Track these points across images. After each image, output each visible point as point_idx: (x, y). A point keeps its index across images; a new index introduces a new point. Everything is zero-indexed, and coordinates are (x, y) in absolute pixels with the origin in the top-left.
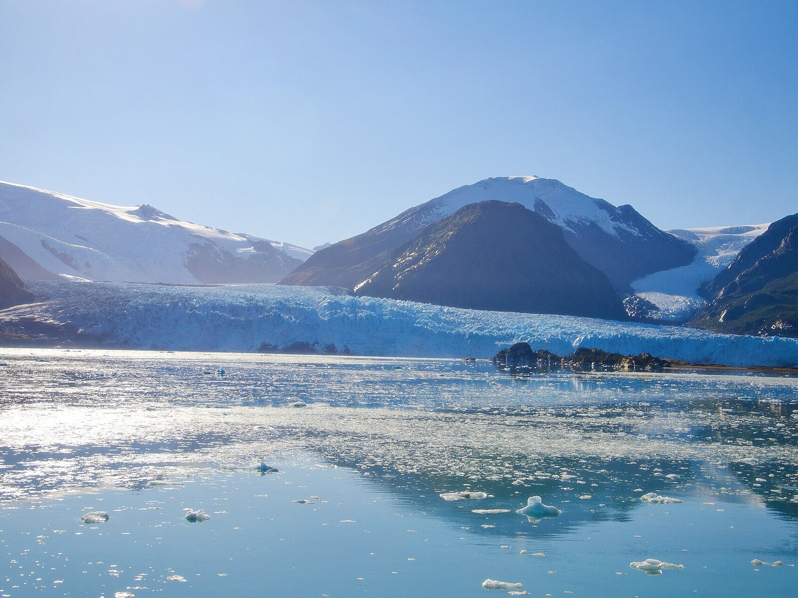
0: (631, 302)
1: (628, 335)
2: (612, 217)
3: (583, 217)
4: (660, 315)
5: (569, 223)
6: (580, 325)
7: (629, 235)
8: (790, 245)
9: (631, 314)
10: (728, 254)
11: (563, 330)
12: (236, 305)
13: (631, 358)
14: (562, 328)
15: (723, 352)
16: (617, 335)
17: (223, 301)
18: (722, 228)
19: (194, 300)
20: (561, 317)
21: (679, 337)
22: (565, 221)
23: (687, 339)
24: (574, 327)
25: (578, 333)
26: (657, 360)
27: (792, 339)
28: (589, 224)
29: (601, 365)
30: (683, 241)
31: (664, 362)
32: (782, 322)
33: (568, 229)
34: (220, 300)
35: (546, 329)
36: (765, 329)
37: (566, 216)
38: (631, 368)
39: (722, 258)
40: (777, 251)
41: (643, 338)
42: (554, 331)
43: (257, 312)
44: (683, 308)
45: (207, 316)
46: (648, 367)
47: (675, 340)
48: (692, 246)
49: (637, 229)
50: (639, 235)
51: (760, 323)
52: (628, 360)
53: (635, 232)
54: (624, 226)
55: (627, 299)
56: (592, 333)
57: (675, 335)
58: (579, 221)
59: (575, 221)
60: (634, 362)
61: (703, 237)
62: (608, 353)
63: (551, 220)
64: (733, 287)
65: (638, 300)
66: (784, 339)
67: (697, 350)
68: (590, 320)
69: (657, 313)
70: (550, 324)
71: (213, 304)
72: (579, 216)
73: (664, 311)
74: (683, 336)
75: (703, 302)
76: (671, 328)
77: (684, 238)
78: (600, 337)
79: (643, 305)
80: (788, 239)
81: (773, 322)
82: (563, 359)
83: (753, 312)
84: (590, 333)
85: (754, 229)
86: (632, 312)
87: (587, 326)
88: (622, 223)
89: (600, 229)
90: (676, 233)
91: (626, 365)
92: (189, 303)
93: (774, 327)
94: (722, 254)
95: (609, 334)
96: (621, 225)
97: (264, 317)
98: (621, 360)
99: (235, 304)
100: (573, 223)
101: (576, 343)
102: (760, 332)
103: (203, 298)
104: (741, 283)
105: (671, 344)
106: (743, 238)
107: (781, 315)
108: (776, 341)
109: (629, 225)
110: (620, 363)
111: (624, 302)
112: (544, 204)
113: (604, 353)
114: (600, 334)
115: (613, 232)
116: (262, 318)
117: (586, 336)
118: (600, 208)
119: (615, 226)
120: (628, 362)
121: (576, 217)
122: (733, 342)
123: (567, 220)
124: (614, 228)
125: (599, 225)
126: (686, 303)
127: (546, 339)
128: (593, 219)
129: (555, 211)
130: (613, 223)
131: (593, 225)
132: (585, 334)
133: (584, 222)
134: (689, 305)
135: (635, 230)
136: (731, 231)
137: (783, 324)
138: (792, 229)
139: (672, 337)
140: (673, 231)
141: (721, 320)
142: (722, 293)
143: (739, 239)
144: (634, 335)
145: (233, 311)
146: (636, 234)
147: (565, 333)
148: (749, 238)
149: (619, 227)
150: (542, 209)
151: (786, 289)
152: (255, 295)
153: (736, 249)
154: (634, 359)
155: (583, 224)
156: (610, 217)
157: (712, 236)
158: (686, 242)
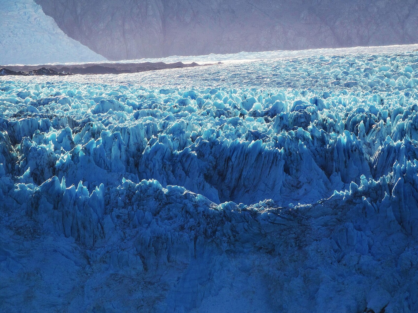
12: (235, 148)
17: (178, 131)
19: (47, 136)
34: (164, 126)
43: (329, 174)
45: (107, 203)
71: (133, 148)
92: (27, 150)
97: (357, 194)
99: (229, 141)
103: (87, 123)
116: (350, 201)
145: (222, 176)
152: (316, 102)
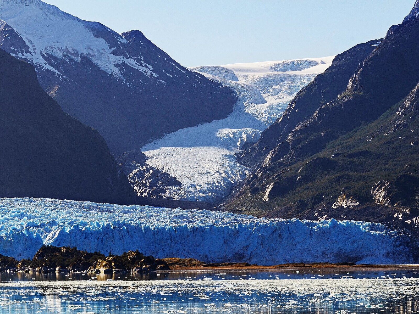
0: (140, 175)
1: (124, 224)
2: (113, 49)
3: (70, 50)
4: (183, 193)
5: (49, 59)
6: (58, 212)
7: (139, 74)
8: (359, 86)
9: (141, 193)
10: (280, 101)
11: (32, 220)
13: (110, 258)
14: (29, 218)
15: (262, 244)
16: (108, 225)
18: (272, 63)
20: (31, 201)
21: (200, 225)
22: (43, 56)
23: (211, 227)
24: (49, 215)
25: (54, 223)
26: (149, 260)
27: (354, 222)
28: (79, 60)
29: (70, 270)
30: (217, 84)
31: (160, 262)
32: (346, 198)
33: (49, 67)
35: (7, 219)
36: (324, 210)
37: (46, 48)
38: (108, 273)
39: (272, 107)
40: (343, 95)
41: (147, 229)
42: (16, 223)
44: (216, 182)
46: (134, 272)
47: (194, 230)
48: (230, 90)
49: (150, 66)
50: (154, 75)
51: (317, 200)
52: (105, 263)
53: (147, 71)
54: (131, 62)
55: (136, 171)
56: (72, 223)
57: (194, 222)
58: (64, 56)
59: (59, 55)
60: (113, 264)
61: (245, 76)
62: (84, 253)
63: (23, 55)
64: (285, 149)
65: (151, 171)
66: (343, 223)
67: (225, 243)
68: (75, 204)
69: (178, 190)
70: (14, 212)
72: (64, 48)
73: (188, 188)
74: (205, 224)
75: (244, 173)
76: (193, 212)
77: (218, 79)
78: (84, 229)
79: (158, 180)
80: (357, 78)
81: (335, 199)
82: (20, 264)
83: (310, 184)
84: (69, 224)
85: (316, 63)
86: (143, 190)
87: (68, 213)
88: (127, 58)
89: (96, 68)
90: (206, 71)
91: (102, 269)
93: (335, 205)
94: (271, 100)
95: (98, 224)
96: (126, 61)
98: (97, 263)
100: (56, 59)
101: (49, 240)
102: (316, 214)
104: (295, 143)
105: (188, 236)
106: (300, 78)
107: (346, 188)
108: (334, 225)
109: (138, 61)
110: (95, 267)
111: (131, 175)
112: (12, 31)
113: (79, 252)
114: (85, 224)
115: (115, 71)
117: (64, 229)
118: (96, 36)
119: (119, 62)
120: (105, 266)
121: (60, 49)
122: (275, 230)
123: (47, 54)
124: (117, 66)
125: (95, 61)
126: (220, 174)
127: (4, 235)
128: (86, 52)
129: (29, 41)
130: (114, 58)
131: (86, 60)
132: (61, 226)
133: (72, 57)
134: (224, 178)
135: (147, 67)
136: (285, 67)
137: (348, 200)
138: (362, 64)
139: (190, 226)
140: (202, 69)
141: (266, 198)
142: (268, 157)
143: (293, 78)
144: (133, 223)
146: (149, 73)
147: (33, 225)
148: (308, 78)
149: (123, 64)
150: (9, 38)
151: (355, 150)
153: (291, 94)
154: (114, 260)
155: (71, 60)
156: (110, 48)
157: (258, 75)
158: (221, 84)
